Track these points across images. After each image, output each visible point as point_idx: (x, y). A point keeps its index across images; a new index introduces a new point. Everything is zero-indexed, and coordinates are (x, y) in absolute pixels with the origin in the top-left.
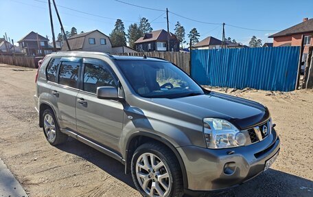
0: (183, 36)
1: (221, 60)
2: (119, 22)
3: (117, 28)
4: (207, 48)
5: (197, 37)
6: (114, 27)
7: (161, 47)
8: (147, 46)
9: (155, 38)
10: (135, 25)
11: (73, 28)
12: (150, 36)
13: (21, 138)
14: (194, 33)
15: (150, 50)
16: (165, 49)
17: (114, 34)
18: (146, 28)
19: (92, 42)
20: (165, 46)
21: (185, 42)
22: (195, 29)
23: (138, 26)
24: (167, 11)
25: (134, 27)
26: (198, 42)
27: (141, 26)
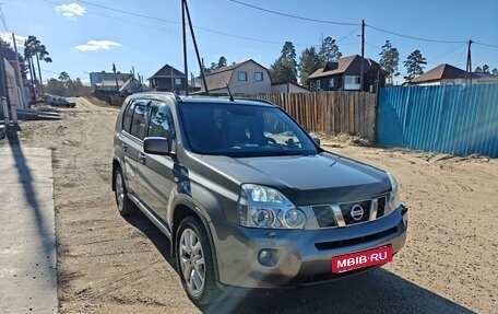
0: (396, 63)
1: (430, 105)
2: (289, 46)
3: (284, 56)
4: (438, 83)
5: (421, 65)
6: (280, 55)
7: (351, 84)
8: (328, 83)
9: (341, 69)
10: (313, 49)
11: (222, 58)
12: (335, 66)
13: (91, 204)
14: (416, 59)
15: (332, 89)
16: (358, 87)
17: (279, 64)
18: (332, 53)
19: (242, 77)
20: (358, 81)
21: (398, 74)
22: (417, 52)
23: (317, 51)
24: (363, 25)
25: (310, 53)
26: (422, 73)
27: (323, 50)
